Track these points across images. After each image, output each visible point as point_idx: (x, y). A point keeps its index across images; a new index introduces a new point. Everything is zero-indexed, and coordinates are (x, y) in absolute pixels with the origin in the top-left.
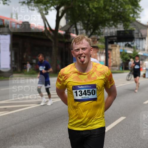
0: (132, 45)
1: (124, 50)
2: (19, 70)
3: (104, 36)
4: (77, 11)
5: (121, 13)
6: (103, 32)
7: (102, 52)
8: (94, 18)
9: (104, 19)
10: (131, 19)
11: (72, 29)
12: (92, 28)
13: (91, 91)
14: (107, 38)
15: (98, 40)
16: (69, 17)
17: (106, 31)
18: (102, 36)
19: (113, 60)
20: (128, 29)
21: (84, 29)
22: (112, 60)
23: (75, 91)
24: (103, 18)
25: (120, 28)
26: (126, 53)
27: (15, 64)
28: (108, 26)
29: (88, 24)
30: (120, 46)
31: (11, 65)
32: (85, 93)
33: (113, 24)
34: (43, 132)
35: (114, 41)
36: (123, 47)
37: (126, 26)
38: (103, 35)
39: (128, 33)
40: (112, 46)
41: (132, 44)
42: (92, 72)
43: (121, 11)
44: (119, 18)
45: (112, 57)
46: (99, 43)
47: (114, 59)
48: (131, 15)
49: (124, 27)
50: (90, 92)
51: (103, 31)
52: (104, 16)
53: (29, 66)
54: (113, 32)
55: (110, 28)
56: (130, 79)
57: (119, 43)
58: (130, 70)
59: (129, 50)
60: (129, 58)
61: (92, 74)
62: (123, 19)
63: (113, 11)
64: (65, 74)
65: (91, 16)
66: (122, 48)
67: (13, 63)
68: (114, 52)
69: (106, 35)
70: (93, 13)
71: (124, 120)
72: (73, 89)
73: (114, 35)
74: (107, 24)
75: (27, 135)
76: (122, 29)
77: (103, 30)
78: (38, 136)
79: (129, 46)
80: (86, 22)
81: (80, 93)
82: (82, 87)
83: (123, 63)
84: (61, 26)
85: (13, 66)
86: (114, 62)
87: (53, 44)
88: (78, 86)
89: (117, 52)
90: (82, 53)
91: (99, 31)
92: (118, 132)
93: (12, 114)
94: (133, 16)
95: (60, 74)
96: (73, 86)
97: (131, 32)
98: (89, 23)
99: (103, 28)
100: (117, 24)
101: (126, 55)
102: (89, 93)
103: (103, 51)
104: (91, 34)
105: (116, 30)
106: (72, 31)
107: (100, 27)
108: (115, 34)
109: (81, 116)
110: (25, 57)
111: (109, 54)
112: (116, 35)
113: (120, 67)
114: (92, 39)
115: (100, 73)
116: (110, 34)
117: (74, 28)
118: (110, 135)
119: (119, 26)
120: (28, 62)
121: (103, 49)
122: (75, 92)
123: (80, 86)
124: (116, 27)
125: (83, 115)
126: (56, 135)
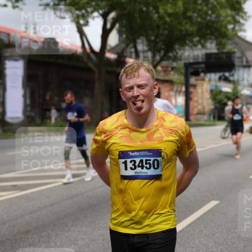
0: (231, 78)
1: (216, 86)
2: (38, 121)
3: (183, 62)
4: (138, 21)
5: (213, 22)
6: (181, 56)
7: (179, 89)
8: (166, 32)
9: (184, 33)
10: (230, 33)
11: (128, 50)
12: (162, 49)
13: (151, 162)
14: (188, 66)
15: (173, 69)
16: (124, 29)
17: (187, 53)
18: (179, 62)
19: (199, 104)
20: (225, 51)
21: (149, 50)
22: (196, 104)
23: (124, 160)
24: (181, 31)
25: (210, 49)
26: (221, 92)
27: (32, 111)
28: (191, 44)
29: (155, 43)
30: (210, 80)
31: (25, 112)
32: (140, 165)
33: (199, 42)
34: (78, 227)
35: (200, 70)
36: (215, 81)
37: (220, 45)
38: (181, 60)
39: (224, 57)
40: (196, 80)
41: (230, 75)
42: (155, 128)
43: (213, 19)
44: (209, 32)
45: (196, 99)
46: (174, 75)
47: (200, 101)
48: (230, 27)
49: (218, 47)
50: (150, 164)
51: (182, 54)
52: (183, 28)
53: (54, 114)
54: (198, 56)
55: (194, 48)
56: (226, 135)
57: (208, 75)
58: (227, 121)
59: (226, 87)
60: (225, 100)
61: (155, 131)
62: (216, 34)
63: (199, 20)
64: (107, 131)
65: (162, 28)
66: (213, 83)
67: (29, 109)
68: (199, 90)
69: (187, 61)
70: (165, 23)
71: (216, 206)
72: (120, 158)
73: (200, 60)
74: (188, 42)
75: (50, 232)
76: (214, 51)
77: (182, 51)
78: (70, 233)
79: (226, 80)
80: (153, 38)
81: (133, 165)
82: (136, 154)
83: (216, 108)
84: (110, 46)
85: (28, 113)
86: (200, 107)
87: (97, 76)
88: (130, 151)
89: (205, 90)
90: (138, 94)
91: (175, 53)
92: (206, 227)
93: (26, 195)
94: (233, 29)
95: (98, 131)
96: (119, 152)
97: (230, 55)
98: (158, 40)
99: (181, 48)
100: (206, 42)
101: (220, 95)
102: (148, 166)
103: (181, 88)
104: (162, 59)
105: (204, 52)
106: (128, 54)
107: (177, 46)
108: (202, 59)
109: (132, 208)
110: (48, 97)
111: (191, 93)
112: (204, 60)
113: (210, 115)
114: (162, 67)
115: (169, 131)
116: (194, 59)
117: (131, 48)
118: (192, 232)
119: (208, 45)
120: (53, 107)
121: (182, 84)
122: (123, 163)
123: (133, 151)
124: (204, 46)
125: (134, 205)
126: (100, 232)
